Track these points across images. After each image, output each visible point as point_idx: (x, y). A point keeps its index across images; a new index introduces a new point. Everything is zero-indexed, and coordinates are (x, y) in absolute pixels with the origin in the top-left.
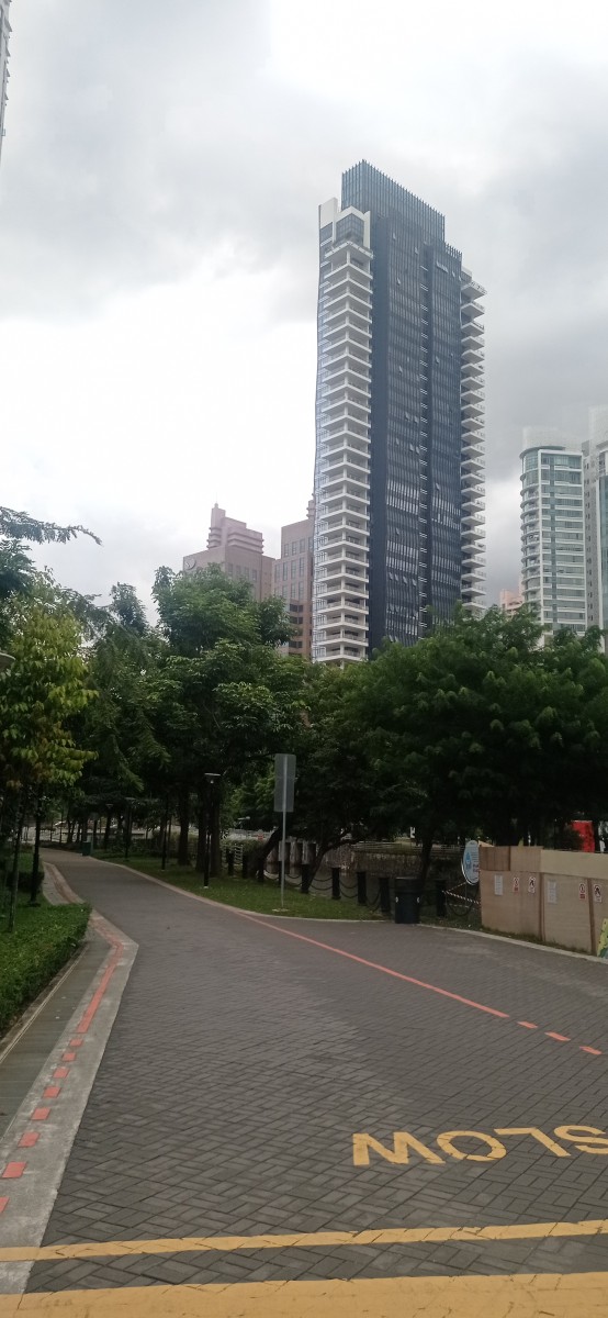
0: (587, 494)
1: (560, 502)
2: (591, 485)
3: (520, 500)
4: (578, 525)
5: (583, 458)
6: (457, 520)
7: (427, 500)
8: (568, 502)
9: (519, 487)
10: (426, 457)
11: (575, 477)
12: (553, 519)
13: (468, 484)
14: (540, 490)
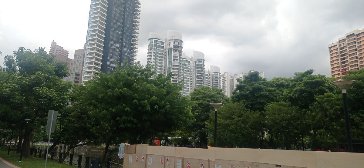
0: (165, 52)
1: (158, 53)
2: (166, 50)
3: (147, 51)
4: (162, 60)
5: (165, 43)
6: (129, 54)
7: (121, 47)
8: (160, 54)
9: (148, 48)
10: (122, 35)
11: (162, 47)
12: (156, 58)
13: (133, 45)
14: (153, 49)
